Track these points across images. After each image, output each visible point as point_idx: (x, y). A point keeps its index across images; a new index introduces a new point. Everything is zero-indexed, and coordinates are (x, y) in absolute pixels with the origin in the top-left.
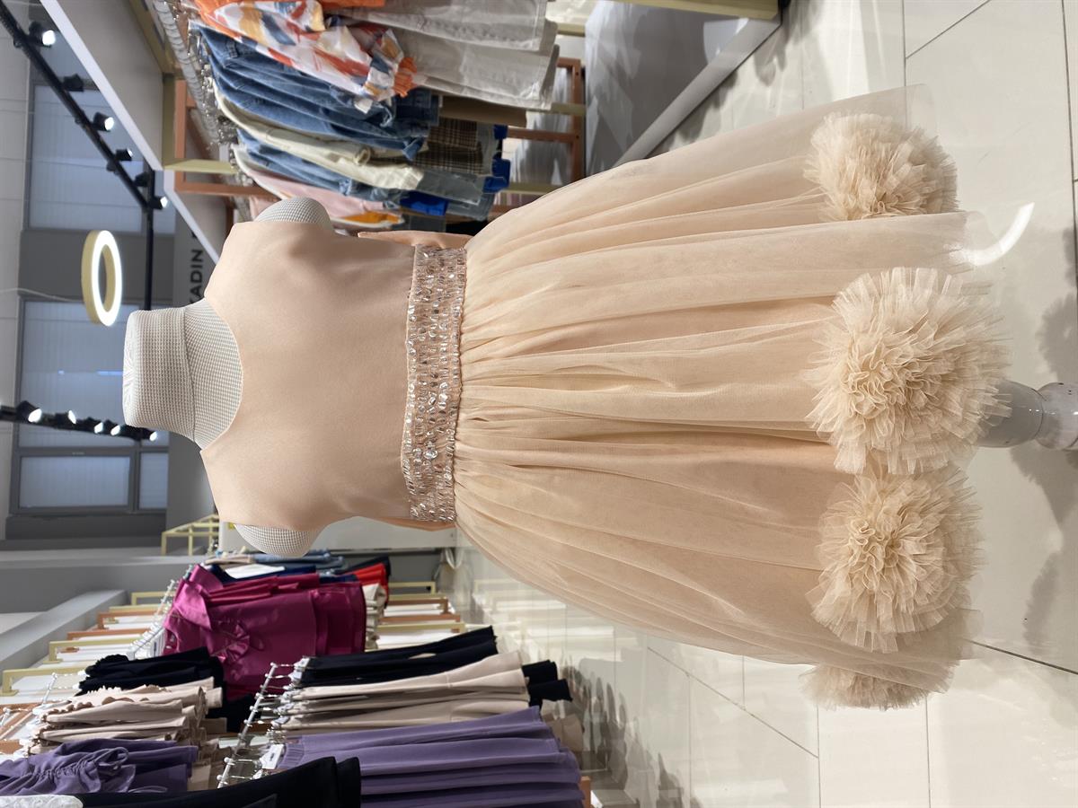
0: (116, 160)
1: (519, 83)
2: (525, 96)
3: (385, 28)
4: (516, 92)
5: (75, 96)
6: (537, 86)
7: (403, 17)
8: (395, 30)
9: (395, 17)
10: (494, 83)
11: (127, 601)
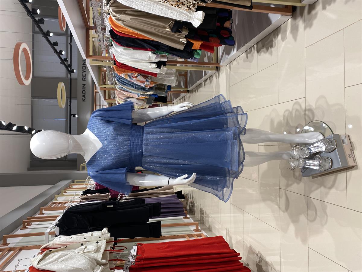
0: (63, 61)
5: (56, 47)
11: (73, 182)
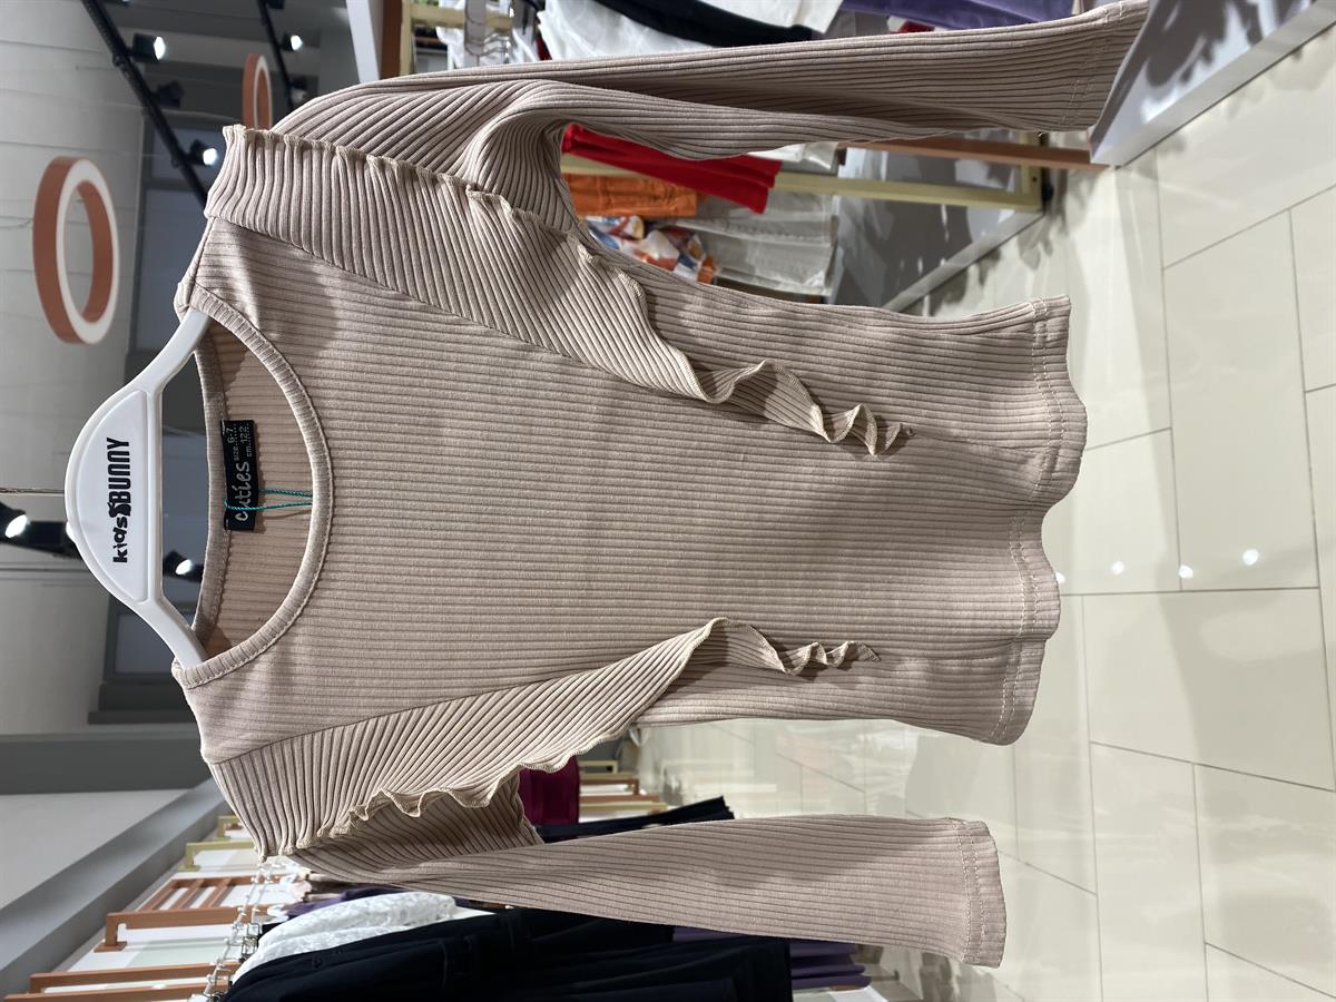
1: (805, 272)
2: (811, 283)
3: (692, 233)
4: (802, 280)
6: (822, 274)
7: (709, 223)
8: (701, 234)
9: (702, 222)
10: (782, 273)
